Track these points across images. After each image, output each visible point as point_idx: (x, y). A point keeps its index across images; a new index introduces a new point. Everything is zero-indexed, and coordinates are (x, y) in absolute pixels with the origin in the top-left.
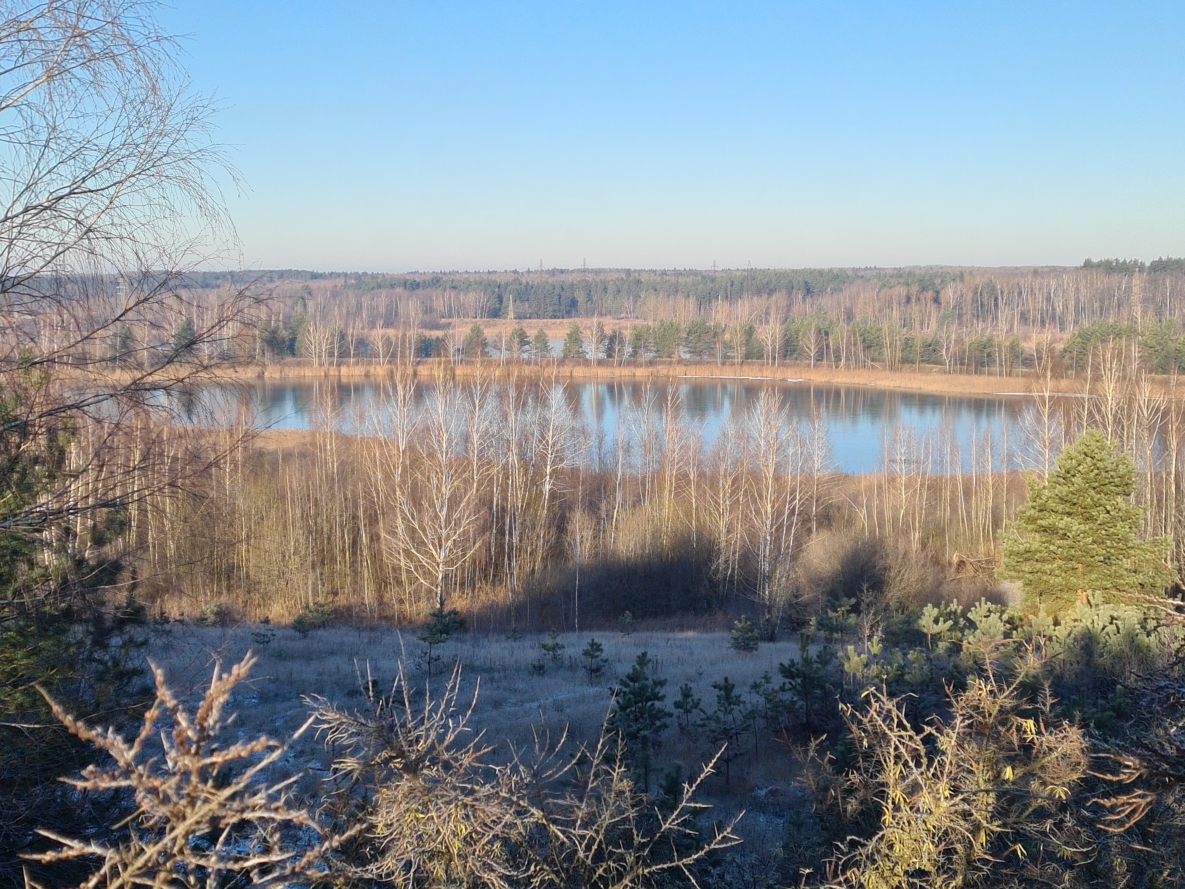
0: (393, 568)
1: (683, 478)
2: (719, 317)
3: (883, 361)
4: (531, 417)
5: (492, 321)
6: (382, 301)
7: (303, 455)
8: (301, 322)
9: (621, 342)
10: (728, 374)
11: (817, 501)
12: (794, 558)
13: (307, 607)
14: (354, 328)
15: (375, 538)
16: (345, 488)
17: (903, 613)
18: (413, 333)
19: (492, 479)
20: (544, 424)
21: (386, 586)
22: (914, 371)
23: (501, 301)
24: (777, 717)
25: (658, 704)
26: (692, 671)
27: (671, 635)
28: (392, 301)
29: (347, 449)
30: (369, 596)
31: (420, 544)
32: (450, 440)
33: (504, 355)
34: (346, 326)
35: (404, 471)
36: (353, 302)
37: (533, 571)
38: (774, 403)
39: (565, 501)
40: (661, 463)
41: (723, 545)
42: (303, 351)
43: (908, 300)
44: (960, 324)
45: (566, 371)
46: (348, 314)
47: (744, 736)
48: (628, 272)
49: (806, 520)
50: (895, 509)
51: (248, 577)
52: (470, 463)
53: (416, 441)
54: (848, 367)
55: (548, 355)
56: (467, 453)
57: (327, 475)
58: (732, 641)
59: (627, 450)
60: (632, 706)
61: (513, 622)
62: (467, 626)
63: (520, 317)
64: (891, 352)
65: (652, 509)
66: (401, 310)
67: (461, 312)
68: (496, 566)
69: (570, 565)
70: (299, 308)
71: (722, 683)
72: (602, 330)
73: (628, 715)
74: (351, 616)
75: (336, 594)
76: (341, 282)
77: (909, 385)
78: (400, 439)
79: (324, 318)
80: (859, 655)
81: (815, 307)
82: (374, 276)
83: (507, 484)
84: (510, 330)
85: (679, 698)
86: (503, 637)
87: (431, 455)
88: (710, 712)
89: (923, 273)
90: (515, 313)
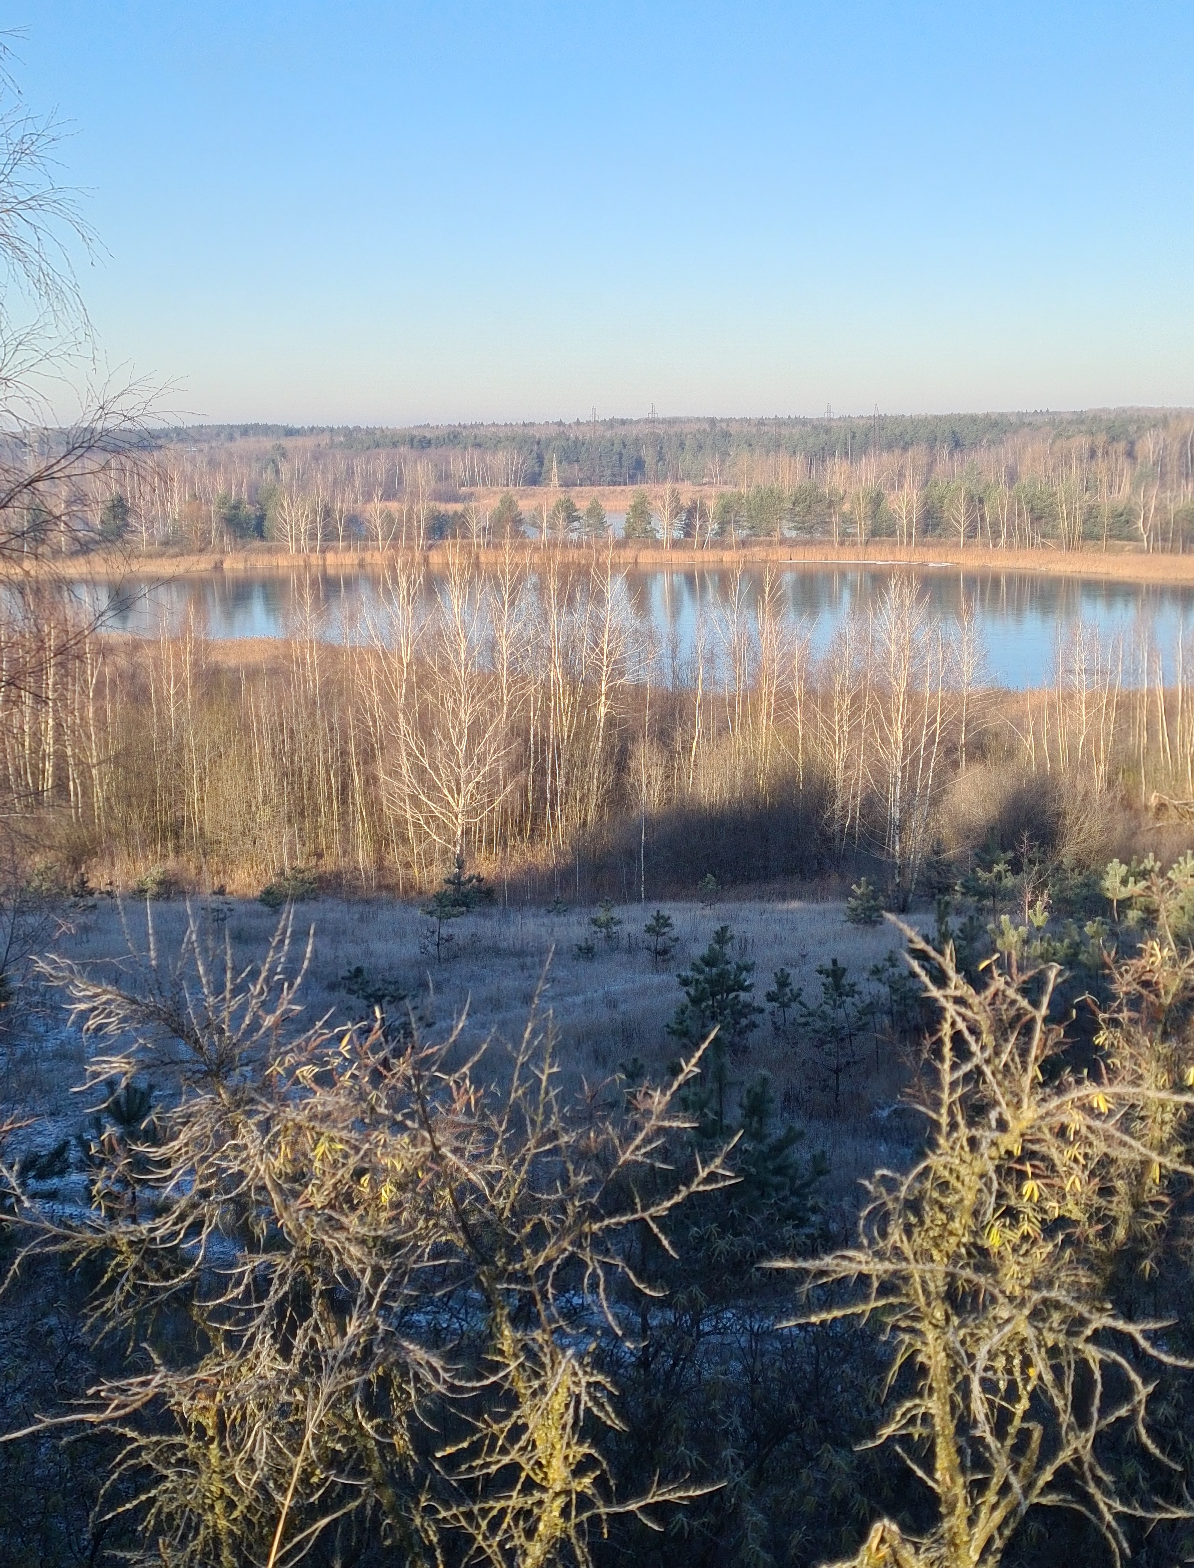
0: (396, 820)
1: (785, 697)
2: (836, 480)
3: (1058, 537)
4: (580, 617)
5: (529, 489)
6: (381, 466)
7: (274, 672)
8: (271, 493)
9: (704, 515)
10: (848, 557)
11: (967, 725)
12: (935, 801)
13: (282, 874)
14: (342, 501)
15: (371, 780)
16: (331, 715)
17: (1080, 874)
18: (423, 508)
19: (527, 701)
20: (597, 627)
21: (387, 845)
22: (1099, 550)
23: (541, 463)
24: (906, 1012)
25: (743, 996)
26: (793, 953)
27: (768, 906)
28: (394, 465)
29: (334, 663)
30: (363, 858)
31: (432, 789)
32: (470, 650)
33: (545, 536)
34: (333, 498)
35: (410, 690)
36: (342, 466)
37: (585, 822)
38: (909, 594)
39: (626, 730)
40: (755, 677)
41: (840, 784)
42: (275, 532)
43: (1093, 454)
44: (1163, 486)
45: (628, 555)
46: (335, 482)
47: (860, 1038)
48: (712, 421)
49: (951, 750)
50: (1073, 735)
51: (202, 834)
52: (497, 678)
53: (424, 650)
54: (1010, 547)
55: (604, 534)
56: (495, 667)
57: (306, 697)
58: (849, 912)
59: (710, 660)
60: (707, 999)
61: (557, 890)
62: (495, 896)
63: (567, 484)
64: (1069, 525)
65: (744, 738)
66: (406, 477)
67: (488, 478)
68: (535, 818)
69: (634, 814)
70: (269, 475)
71: (829, 965)
72: (678, 500)
73: (703, 1012)
74: (340, 885)
75: (320, 856)
76: (325, 439)
77: (1093, 570)
78: (403, 648)
79: (303, 487)
80: (1016, 928)
81: (966, 465)
82: (370, 432)
83: (548, 707)
84: (553, 501)
85: (774, 988)
86: (543, 910)
87: (445, 669)
88: (812, 1006)
89: (1112, 417)
90: (560, 478)
